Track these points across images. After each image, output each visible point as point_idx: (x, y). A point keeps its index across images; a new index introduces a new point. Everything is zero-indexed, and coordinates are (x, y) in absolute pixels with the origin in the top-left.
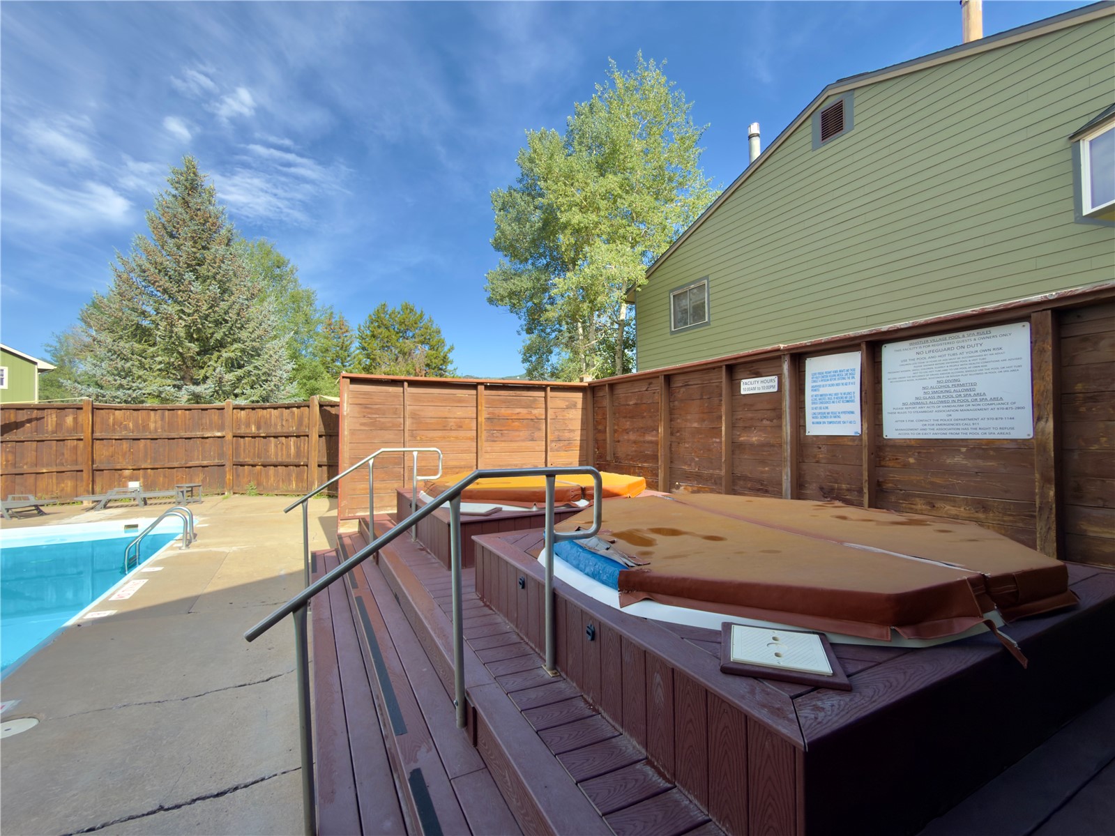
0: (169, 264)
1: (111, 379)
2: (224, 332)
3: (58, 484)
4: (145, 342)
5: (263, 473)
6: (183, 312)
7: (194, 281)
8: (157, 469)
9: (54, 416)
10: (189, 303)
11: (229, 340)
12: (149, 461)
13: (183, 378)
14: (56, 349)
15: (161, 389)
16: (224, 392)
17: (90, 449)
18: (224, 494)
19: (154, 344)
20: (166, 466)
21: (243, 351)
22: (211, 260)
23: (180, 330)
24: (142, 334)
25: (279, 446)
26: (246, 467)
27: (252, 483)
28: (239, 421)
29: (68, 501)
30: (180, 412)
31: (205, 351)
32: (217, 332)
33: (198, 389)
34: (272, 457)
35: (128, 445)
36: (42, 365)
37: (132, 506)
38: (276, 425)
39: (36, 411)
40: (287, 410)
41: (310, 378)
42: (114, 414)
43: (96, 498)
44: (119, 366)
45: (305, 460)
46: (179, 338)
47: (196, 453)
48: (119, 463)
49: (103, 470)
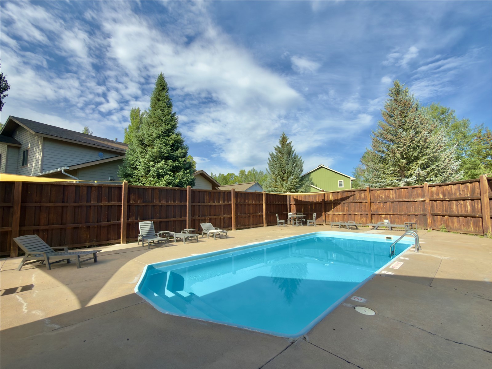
0: (391, 129)
1: (374, 179)
2: (418, 152)
3: (361, 218)
4: (384, 163)
5: (450, 220)
6: (399, 147)
7: (403, 132)
8: (395, 215)
9: (358, 194)
10: (401, 142)
11: (421, 155)
12: (391, 211)
13: (401, 176)
14: (355, 173)
15: (392, 181)
16: (421, 180)
17: (370, 206)
18: (427, 229)
19: (388, 163)
20: (399, 214)
21: (429, 159)
22: (409, 121)
23: (398, 155)
24: (383, 160)
25: (459, 206)
26: (438, 216)
27: (443, 225)
28: (432, 194)
29: (364, 225)
30: (402, 190)
31: (410, 162)
32: (414, 152)
33: (409, 180)
34: (455, 211)
35: (383, 205)
36: (352, 178)
37: (387, 230)
38: (455, 194)
39: (353, 192)
40: (463, 185)
41: (470, 169)
42: (377, 192)
43: (374, 225)
44: (376, 174)
45: (480, 214)
46: (398, 158)
47: (411, 209)
48: (380, 212)
49: (374, 214)
